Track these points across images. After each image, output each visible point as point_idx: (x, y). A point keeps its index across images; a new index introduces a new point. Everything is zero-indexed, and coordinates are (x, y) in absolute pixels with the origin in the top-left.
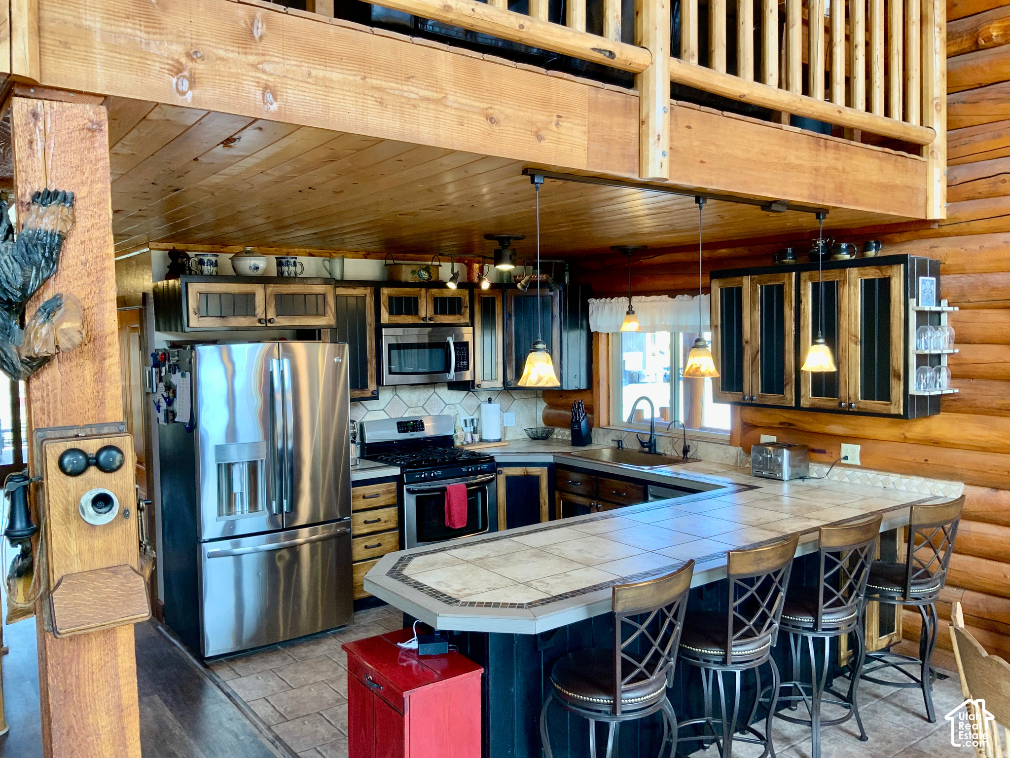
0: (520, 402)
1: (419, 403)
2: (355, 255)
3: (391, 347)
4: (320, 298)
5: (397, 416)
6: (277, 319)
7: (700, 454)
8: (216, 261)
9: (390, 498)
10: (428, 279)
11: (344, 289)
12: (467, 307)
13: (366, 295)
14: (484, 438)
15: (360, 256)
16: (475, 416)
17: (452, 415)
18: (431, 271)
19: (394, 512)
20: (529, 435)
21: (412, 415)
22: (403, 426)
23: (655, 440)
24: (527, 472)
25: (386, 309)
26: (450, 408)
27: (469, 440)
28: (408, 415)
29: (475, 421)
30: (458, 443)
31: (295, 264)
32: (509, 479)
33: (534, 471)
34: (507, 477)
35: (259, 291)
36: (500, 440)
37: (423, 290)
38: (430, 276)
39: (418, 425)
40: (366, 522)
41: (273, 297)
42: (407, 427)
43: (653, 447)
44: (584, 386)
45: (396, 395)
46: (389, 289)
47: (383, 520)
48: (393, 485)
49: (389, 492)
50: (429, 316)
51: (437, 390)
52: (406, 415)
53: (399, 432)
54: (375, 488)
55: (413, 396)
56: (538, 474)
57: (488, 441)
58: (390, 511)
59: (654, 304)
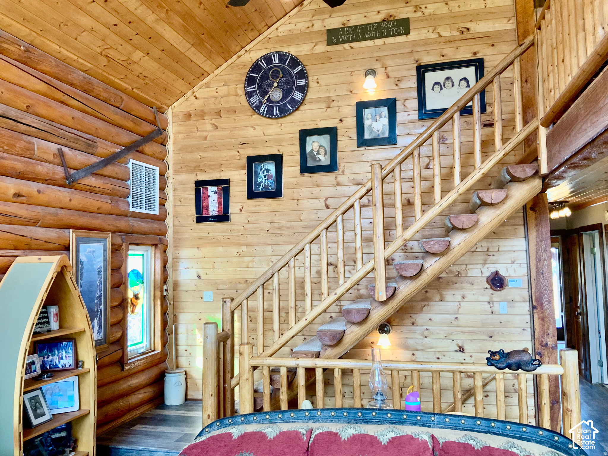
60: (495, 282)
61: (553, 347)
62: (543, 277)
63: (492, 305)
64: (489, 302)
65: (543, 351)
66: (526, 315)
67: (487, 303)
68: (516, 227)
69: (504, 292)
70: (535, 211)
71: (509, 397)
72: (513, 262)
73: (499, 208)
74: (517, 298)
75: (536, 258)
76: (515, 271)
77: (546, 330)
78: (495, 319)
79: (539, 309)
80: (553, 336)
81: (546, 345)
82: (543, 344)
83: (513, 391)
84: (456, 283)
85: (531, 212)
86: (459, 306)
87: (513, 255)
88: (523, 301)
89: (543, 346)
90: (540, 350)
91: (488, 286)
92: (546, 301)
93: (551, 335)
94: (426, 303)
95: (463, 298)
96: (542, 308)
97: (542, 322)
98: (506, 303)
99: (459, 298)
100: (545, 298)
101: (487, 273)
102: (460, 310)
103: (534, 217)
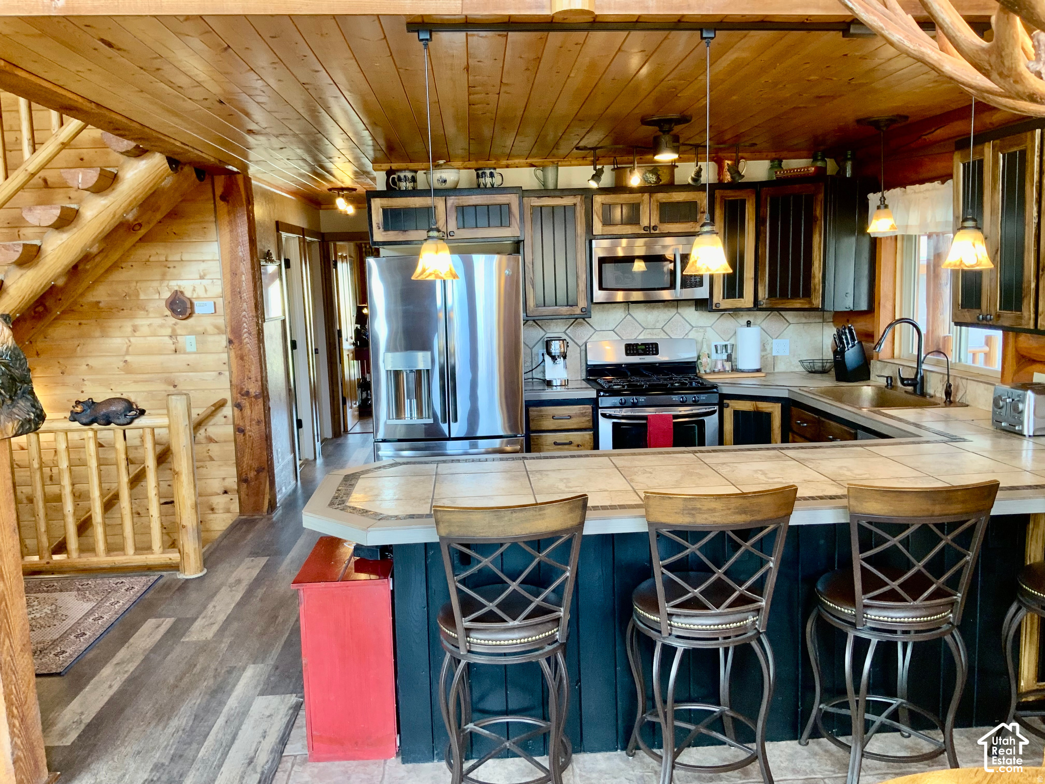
0: (797, 326)
1: (657, 324)
2: (581, 162)
3: (602, 261)
4: (505, 209)
5: (630, 338)
6: (456, 232)
7: (968, 399)
8: (413, 177)
9: (586, 421)
10: (656, 183)
11: (550, 199)
12: (703, 212)
13: (575, 205)
14: (740, 367)
15: (588, 162)
16: (732, 341)
17: (700, 339)
18: (659, 173)
19: (588, 437)
20: (804, 368)
21: (649, 337)
22: (631, 349)
23: (922, 378)
24: (757, 407)
25: (599, 218)
26: (697, 332)
27: (719, 367)
28: (643, 337)
29: (729, 347)
30: (702, 371)
31: (492, 175)
32: (736, 413)
33: (764, 406)
34: (735, 411)
35: (439, 203)
36: (758, 371)
37: (646, 196)
38: (658, 178)
39: (651, 348)
40: (555, 444)
41: (454, 209)
42: (637, 350)
43: (918, 386)
44: (864, 306)
45: (629, 314)
46: (603, 196)
47: (575, 443)
48: (588, 408)
49: (583, 415)
50: (652, 224)
51: (679, 310)
52: (641, 337)
53: (627, 354)
54: (567, 409)
55: (649, 316)
56: (768, 410)
57: (742, 371)
58: (583, 435)
59: (927, 194)
60: (175, 307)
61: (256, 395)
62: (241, 298)
63: (175, 341)
64: (171, 336)
65: (244, 401)
66: (223, 352)
67: (167, 339)
68: (205, 225)
69: (191, 321)
70: (228, 202)
71: (202, 467)
72: (202, 278)
73: (107, 195)
74: (210, 329)
75: (231, 271)
76: (206, 291)
77: (247, 373)
78: (179, 360)
79: (236, 344)
80: (257, 381)
81: (247, 393)
82: (243, 393)
83: (208, 459)
84: (123, 310)
85: (222, 203)
86: (129, 344)
87: (203, 266)
88: (219, 334)
89: (243, 395)
90: (239, 401)
91: (168, 313)
92: (245, 333)
93: (253, 379)
94: (82, 341)
95: (135, 331)
96: (241, 343)
97: (240, 362)
98: (194, 337)
99: (129, 329)
100: (244, 328)
101: (167, 295)
102: (130, 348)
103: (226, 210)
